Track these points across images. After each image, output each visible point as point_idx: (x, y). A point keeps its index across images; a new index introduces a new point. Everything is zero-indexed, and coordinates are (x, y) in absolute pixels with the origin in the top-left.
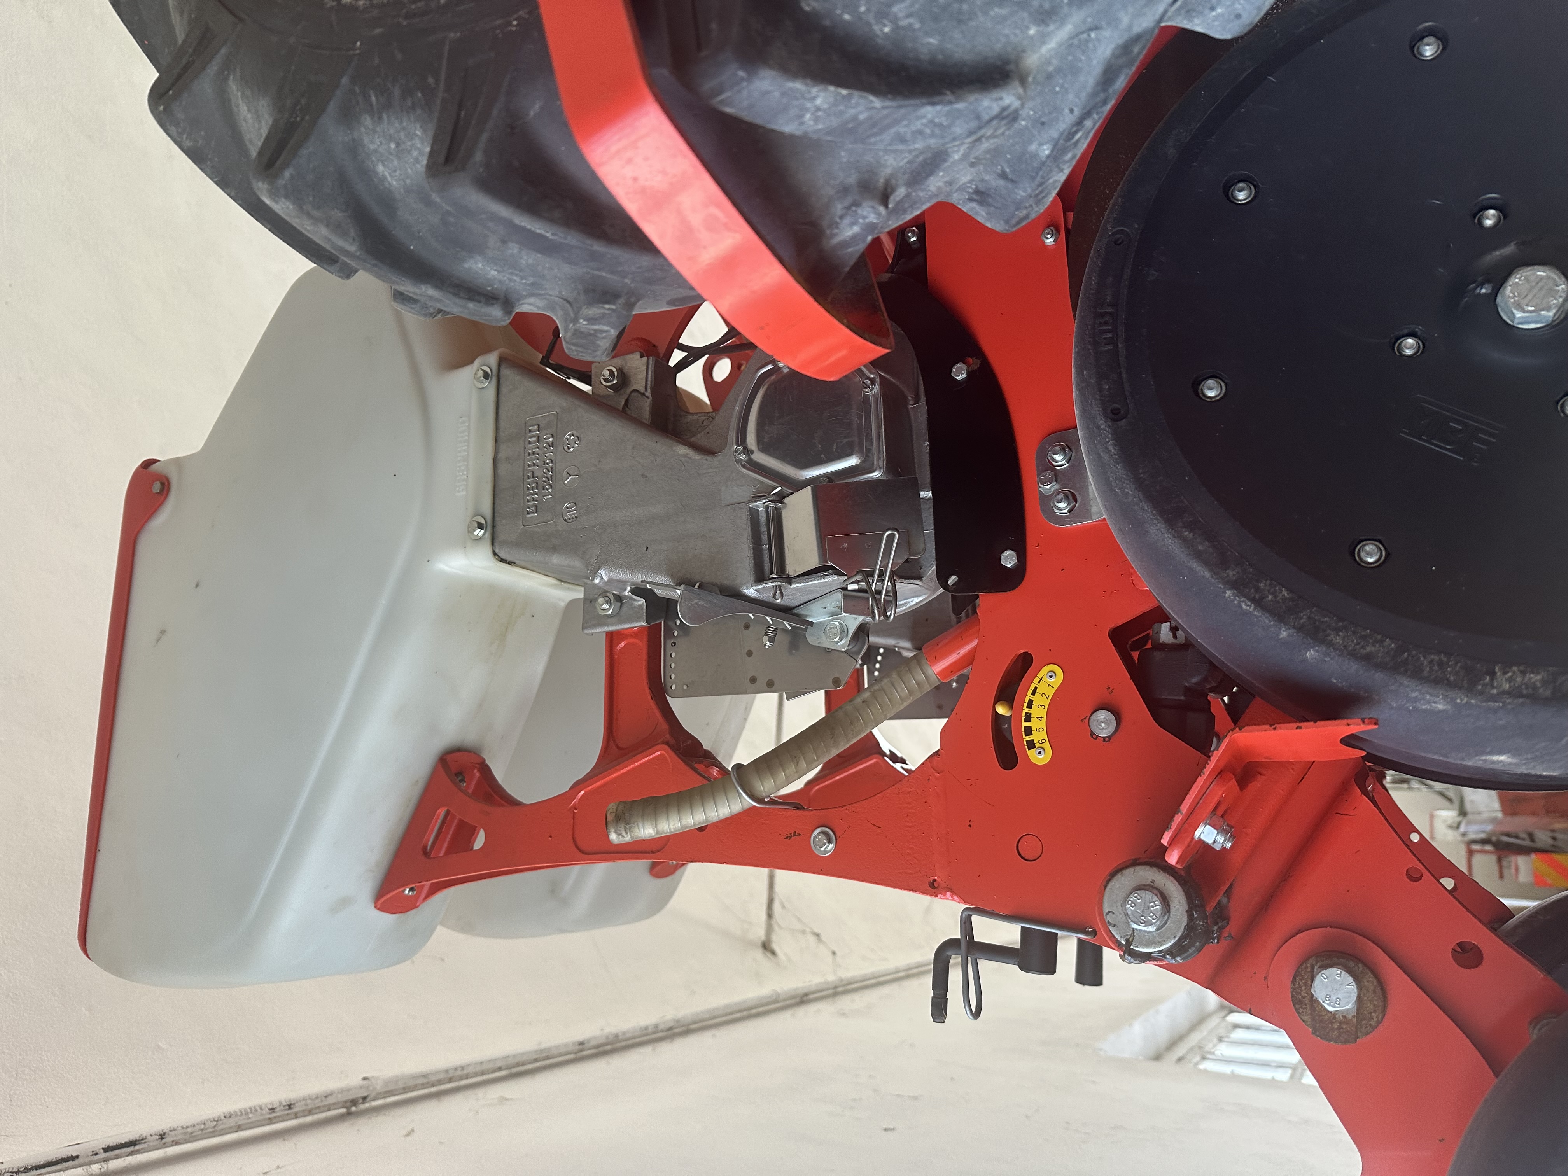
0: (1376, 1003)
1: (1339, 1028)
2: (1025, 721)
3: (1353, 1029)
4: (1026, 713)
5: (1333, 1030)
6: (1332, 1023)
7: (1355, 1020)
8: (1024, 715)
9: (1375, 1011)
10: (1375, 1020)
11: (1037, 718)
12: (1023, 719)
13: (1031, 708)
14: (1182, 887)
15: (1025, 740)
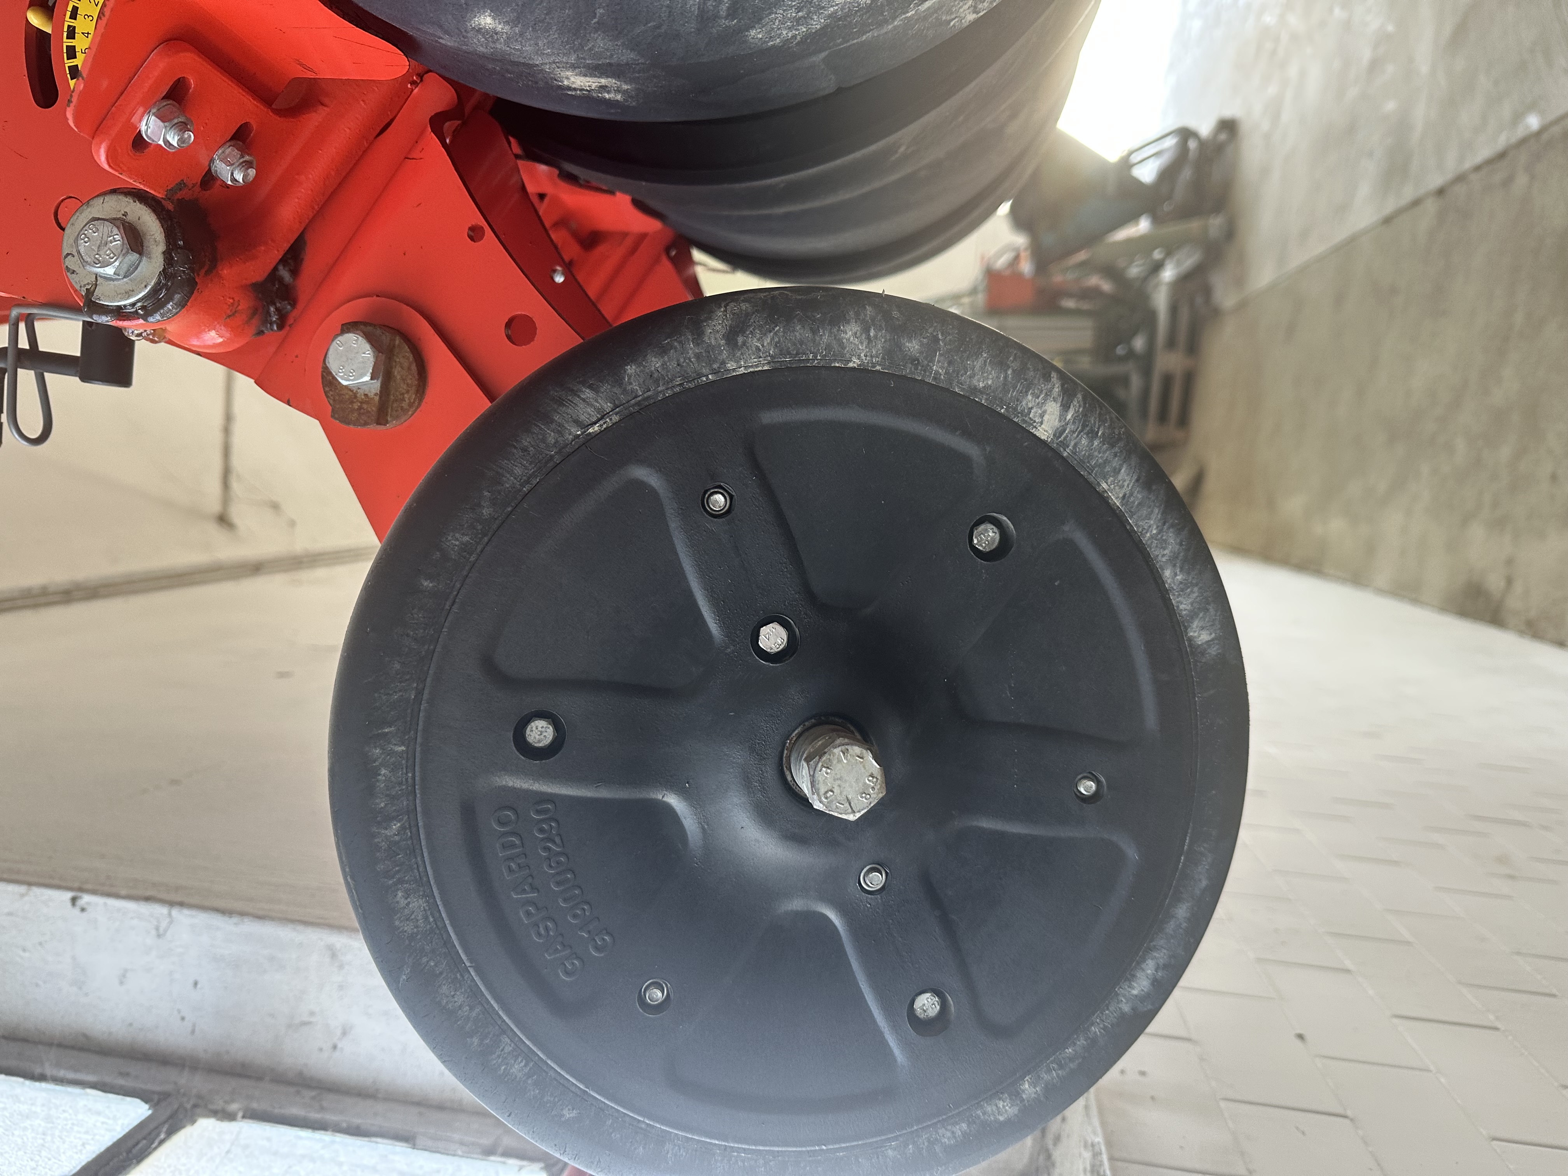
0: (409, 382)
1: (360, 408)
2: (67, 38)
3: (373, 408)
4: (69, 26)
5: (353, 411)
6: (352, 403)
7: (377, 398)
8: (66, 29)
9: (408, 392)
10: (407, 401)
11: (83, 33)
12: (65, 34)
13: (75, 19)
14: (161, 222)
15: (67, 66)
